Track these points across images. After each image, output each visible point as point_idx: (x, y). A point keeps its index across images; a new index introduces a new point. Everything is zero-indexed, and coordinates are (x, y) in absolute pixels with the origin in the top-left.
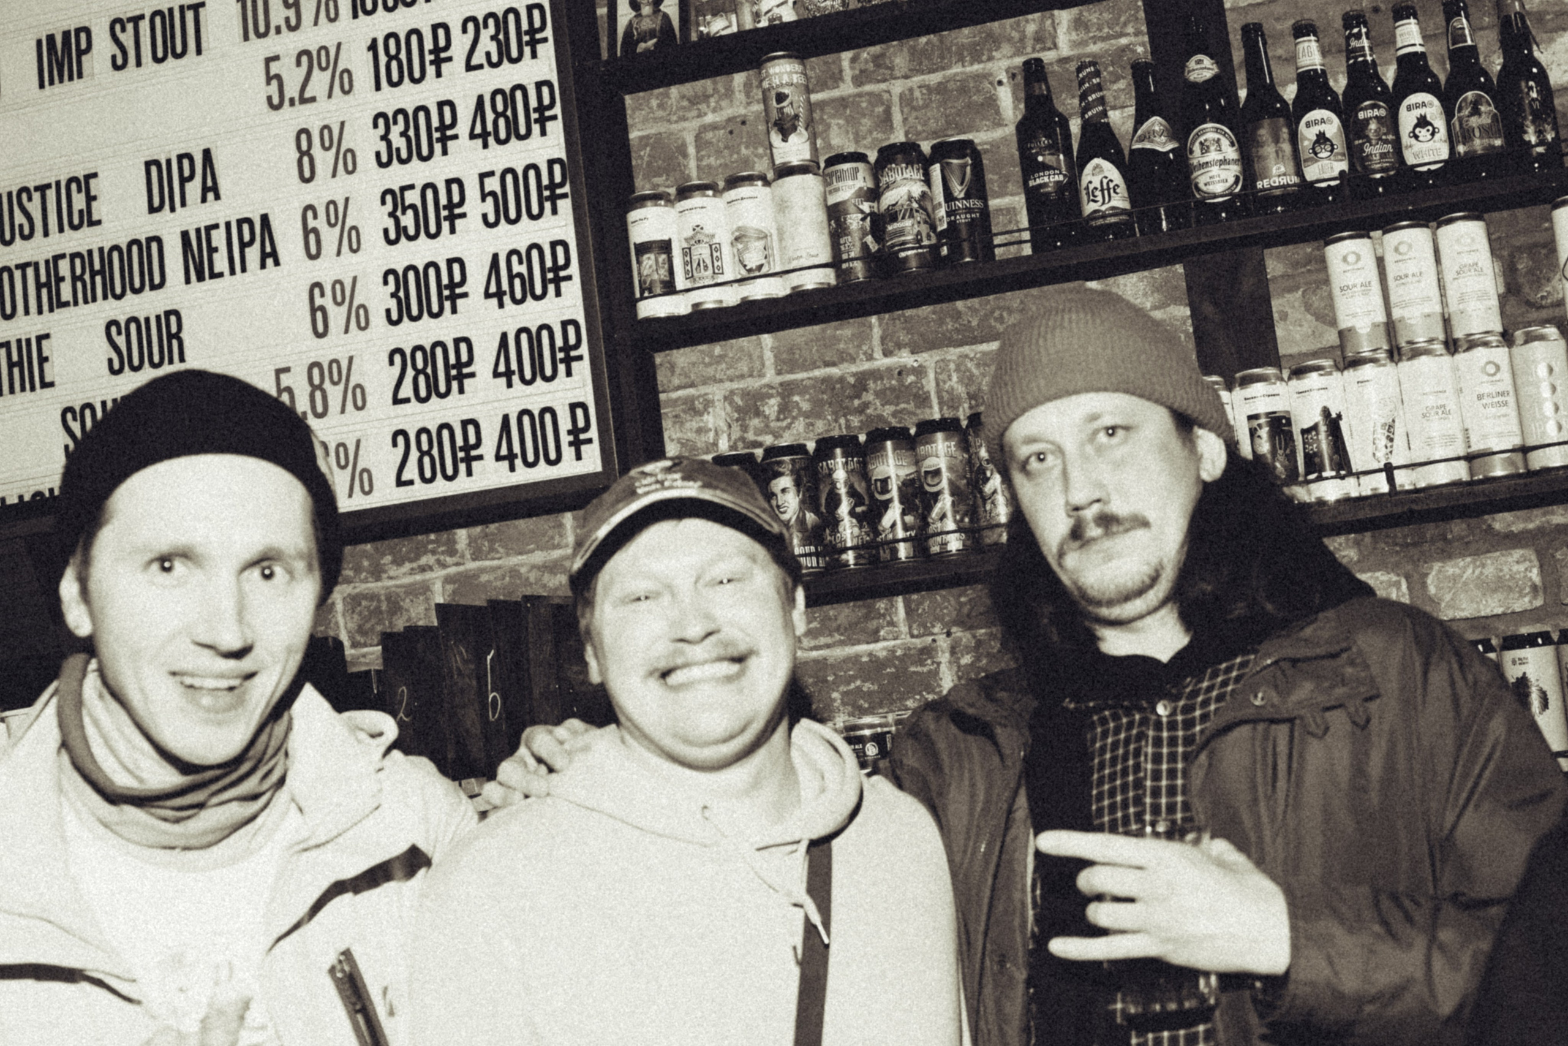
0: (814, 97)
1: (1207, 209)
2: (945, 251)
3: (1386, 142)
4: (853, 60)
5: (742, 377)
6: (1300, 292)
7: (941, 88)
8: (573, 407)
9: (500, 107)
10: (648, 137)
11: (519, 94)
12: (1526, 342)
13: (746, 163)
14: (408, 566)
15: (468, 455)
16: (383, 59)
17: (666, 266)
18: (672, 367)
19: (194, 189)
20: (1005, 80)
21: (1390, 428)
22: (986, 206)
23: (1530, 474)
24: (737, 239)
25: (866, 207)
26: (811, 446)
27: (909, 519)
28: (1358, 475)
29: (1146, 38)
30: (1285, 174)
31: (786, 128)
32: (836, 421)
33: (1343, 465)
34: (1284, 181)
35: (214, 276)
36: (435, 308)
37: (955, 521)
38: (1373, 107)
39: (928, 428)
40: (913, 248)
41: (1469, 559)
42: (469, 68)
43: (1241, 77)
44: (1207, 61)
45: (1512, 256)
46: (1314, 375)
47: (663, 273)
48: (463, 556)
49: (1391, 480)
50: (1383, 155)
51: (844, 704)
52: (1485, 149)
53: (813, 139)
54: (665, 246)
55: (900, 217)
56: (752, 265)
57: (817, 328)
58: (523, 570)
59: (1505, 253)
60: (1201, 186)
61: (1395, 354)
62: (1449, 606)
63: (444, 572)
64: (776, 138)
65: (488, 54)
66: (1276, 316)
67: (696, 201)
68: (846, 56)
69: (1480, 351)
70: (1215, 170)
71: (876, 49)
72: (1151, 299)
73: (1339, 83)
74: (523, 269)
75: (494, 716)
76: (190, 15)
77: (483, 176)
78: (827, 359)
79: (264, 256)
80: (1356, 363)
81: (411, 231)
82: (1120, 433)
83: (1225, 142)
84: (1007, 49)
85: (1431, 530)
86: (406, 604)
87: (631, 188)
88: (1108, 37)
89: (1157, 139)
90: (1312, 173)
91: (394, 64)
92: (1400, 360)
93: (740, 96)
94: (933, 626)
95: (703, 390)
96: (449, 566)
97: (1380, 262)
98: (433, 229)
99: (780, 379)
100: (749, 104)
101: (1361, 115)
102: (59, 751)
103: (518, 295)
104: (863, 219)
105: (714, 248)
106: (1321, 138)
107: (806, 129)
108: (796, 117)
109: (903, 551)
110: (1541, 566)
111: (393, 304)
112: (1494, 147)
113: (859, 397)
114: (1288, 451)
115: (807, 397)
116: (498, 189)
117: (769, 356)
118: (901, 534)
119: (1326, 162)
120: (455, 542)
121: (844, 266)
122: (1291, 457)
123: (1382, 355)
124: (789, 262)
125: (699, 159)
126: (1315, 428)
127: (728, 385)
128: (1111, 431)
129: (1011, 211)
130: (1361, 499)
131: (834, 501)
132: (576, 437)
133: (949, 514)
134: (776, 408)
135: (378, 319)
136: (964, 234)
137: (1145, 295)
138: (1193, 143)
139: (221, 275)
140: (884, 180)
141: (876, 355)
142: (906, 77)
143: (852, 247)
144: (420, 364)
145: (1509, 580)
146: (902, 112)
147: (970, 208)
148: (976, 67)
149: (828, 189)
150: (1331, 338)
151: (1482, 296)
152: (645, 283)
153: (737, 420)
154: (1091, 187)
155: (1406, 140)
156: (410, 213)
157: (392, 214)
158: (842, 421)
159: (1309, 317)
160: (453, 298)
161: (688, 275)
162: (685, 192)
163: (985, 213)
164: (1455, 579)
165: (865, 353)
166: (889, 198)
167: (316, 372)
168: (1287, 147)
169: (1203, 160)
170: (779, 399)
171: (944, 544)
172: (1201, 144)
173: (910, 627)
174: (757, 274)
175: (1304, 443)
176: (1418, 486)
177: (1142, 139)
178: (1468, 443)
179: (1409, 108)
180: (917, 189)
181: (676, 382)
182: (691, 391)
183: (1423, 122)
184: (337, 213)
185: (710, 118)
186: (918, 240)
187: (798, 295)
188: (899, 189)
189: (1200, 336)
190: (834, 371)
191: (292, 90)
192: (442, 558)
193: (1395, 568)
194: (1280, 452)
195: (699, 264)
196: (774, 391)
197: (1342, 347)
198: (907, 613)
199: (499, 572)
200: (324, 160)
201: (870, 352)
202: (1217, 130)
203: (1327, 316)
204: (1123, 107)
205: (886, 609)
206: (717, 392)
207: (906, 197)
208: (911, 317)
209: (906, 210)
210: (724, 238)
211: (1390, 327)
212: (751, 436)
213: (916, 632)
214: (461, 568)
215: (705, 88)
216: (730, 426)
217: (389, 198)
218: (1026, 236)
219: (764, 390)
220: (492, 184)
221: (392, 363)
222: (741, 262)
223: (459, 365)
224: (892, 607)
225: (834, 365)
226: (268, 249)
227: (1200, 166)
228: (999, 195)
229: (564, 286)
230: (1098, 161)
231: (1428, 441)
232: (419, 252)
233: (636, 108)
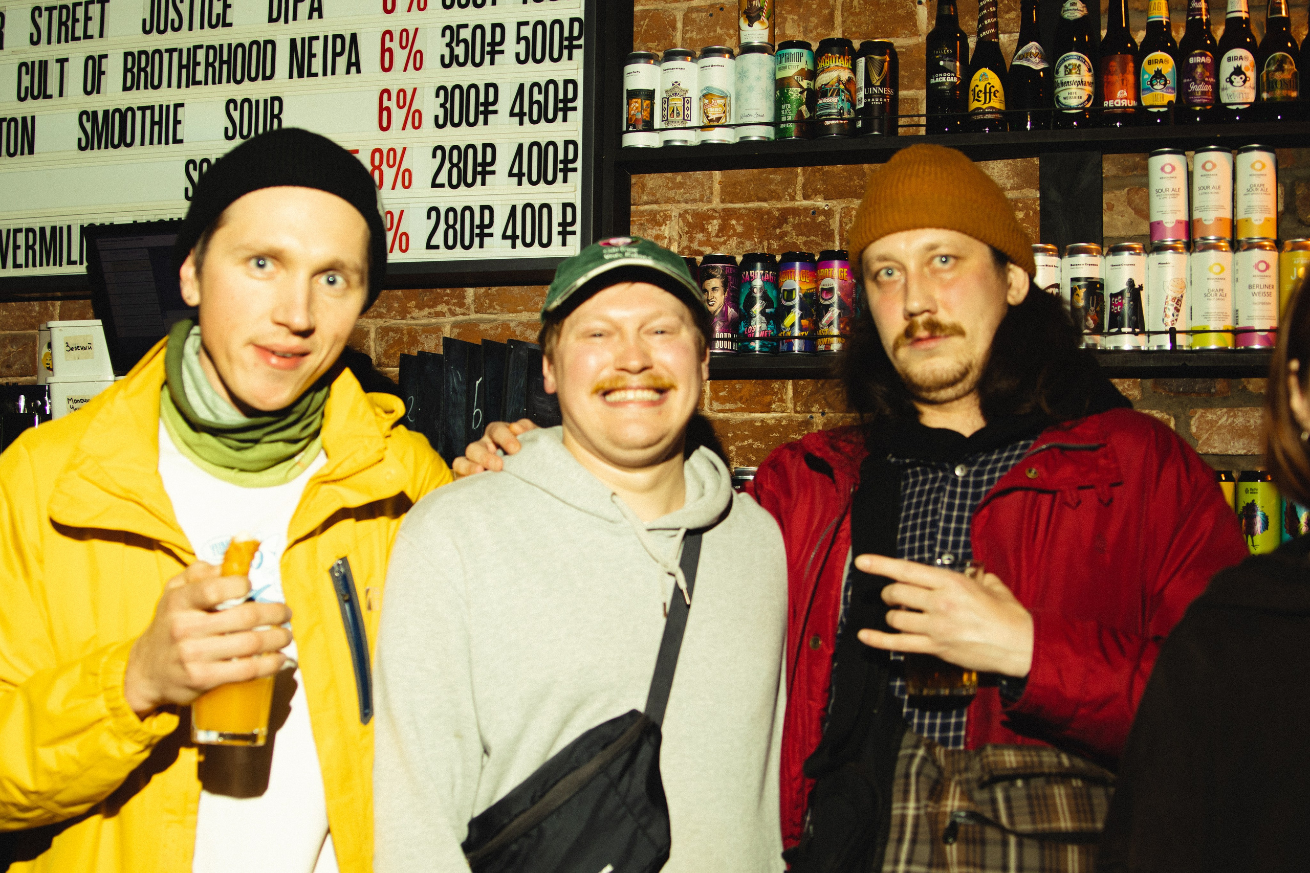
1: (1062, 117)
2: (859, 124)
3: (1207, 83)
5: (694, 201)
6: (1126, 190)
7: (875, 1)
8: (565, 206)
10: (647, 11)
12: (1293, 250)
13: (720, 40)
14: (427, 311)
15: (482, 233)
17: (649, 110)
18: (643, 187)
19: (304, 8)
20: (924, 1)
21: (1178, 301)
22: (896, 94)
24: (704, 96)
25: (805, 83)
26: (739, 259)
27: (805, 322)
28: (1149, 334)
30: (1126, 98)
31: (752, 16)
32: (761, 243)
33: (1138, 325)
34: (1124, 103)
35: (311, 75)
36: (472, 119)
37: (839, 329)
38: (1201, 55)
39: (829, 256)
40: (835, 119)
41: (1225, 410)
43: (1104, 21)
44: (1080, 5)
45: (1293, 184)
46: (1126, 254)
47: (646, 114)
48: (468, 308)
49: (1173, 340)
50: (1204, 93)
51: (737, 454)
52: (1283, 97)
53: (772, 28)
54: (650, 95)
55: (829, 94)
56: (713, 116)
57: (755, 171)
58: (512, 325)
59: (1288, 181)
60: (1061, 99)
61: (1191, 245)
62: (1204, 443)
63: (453, 319)
64: (744, 24)
66: (1105, 206)
67: (678, 63)
69: (1256, 252)
70: (1074, 89)
72: (1012, 181)
73: (1179, 34)
74: (541, 98)
75: (475, 427)
77: (520, 24)
78: (760, 195)
79: (350, 64)
80: (1160, 248)
82: (952, 261)
83: (1084, 68)
85: (1199, 384)
86: (422, 339)
87: (632, 49)
89: (1033, 59)
90: (1147, 100)
92: (1194, 251)
94: (812, 406)
95: (664, 207)
96: (457, 315)
97: (1190, 176)
98: (478, 60)
99: (722, 206)
101: (1192, 60)
102: (162, 387)
103: (535, 117)
104: (801, 93)
105: (687, 101)
106: (1158, 75)
107: (768, 19)
108: (761, 9)
109: (797, 346)
111: (441, 113)
112: (1290, 97)
113: (780, 227)
114: (1098, 309)
115: (742, 222)
116: (530, 36)
117: (717, 187)
118: (797, 332)
119: (1159, 92)
120: (464, 298)
121: (782, 126)
122: (1100, 313)
123: (1179, 245)
124: (742, 118)
125: (684, 32)
126: (1121, 293)
127: (684, 206)
128: (946, 258)
129: (915, 101)
130: (1148, 352)
131: (751, 301)
132: (564, 229)
133: (835, 323)
134: (717, 227)
135: (428, 121)
136: (876, 114)
137: (1008, 178)
138: (1059, 66)
139: (316, 75)
140: (821, 65)
141: (797, 198)
143: (789, 112)
144: (455, 160)
145: (1253, 430)
146: (843, 15)
147: (883, 94)
149: (778, 66)
150: (1145, 229)
151: (1265, 209)
152: (631, 119)
153: (687, 233)
154: (977, 89)
155: (1223, 83)
156: (462, 45)
157: (448, 45)
158: (766, 243)
159: (1130, 210)
160: (486, 113)
161: (665, 119)
162: (670, 56)
163: (895, 99)
164: (1211, 423)
165: (789, 195)
166: (823, 79)
167: (377, 155)
168: (1131, 78)
169: (1065, 80)
170: (720, 221)
171: (828, 345)
172: (1066, 67)
173: (795, 405)
174: (716, 124)
175: (1111, 304)
176: (1194, 349)
177: (1020, 58)
178: (1236, 321)
179: (1229, 59)
181: (645, 198)
182: (655, 207)
183: (1238, 71)
184: (408, 38)
185: (697, 2)
186: (840, 114)
187: (744, 143)
188: (831, 73)
189: (1045, 214)
190: (765, 205)
192: (453, 308)
193: (1167, 410)
194: (1092, 308)
195: (673, 111)
196: (718, 215)
197: (1151, 235)
198: (794, 393)
199: (495, 324)
201: (793, 194)
202: (1079, 58)
203: (1143, 211)
204: (1010, 33)
205: (779, 389)
206: (675, 210)
207: (835, 80)
208: (827, 171)
209: (834, 90)
210: (694, 94)
211: (1190, 226)
212: (695, 246)
213: (798, 409)
214: (466, 317)
216: (681, 237)
217: (448, 32)
218: (923, 121)
219: (710, 213)
220: (526, 31)
221: (434, 156)
222: (705, 113)
223: (484, 164)
224: (784, 387)
225: (765, 200)
226: (353, 60)
227: (1063, 84)
228: (908, 88)
229: (570, 114)
230: (985, 70)
231: (1206, 316)
232: (465, 76)
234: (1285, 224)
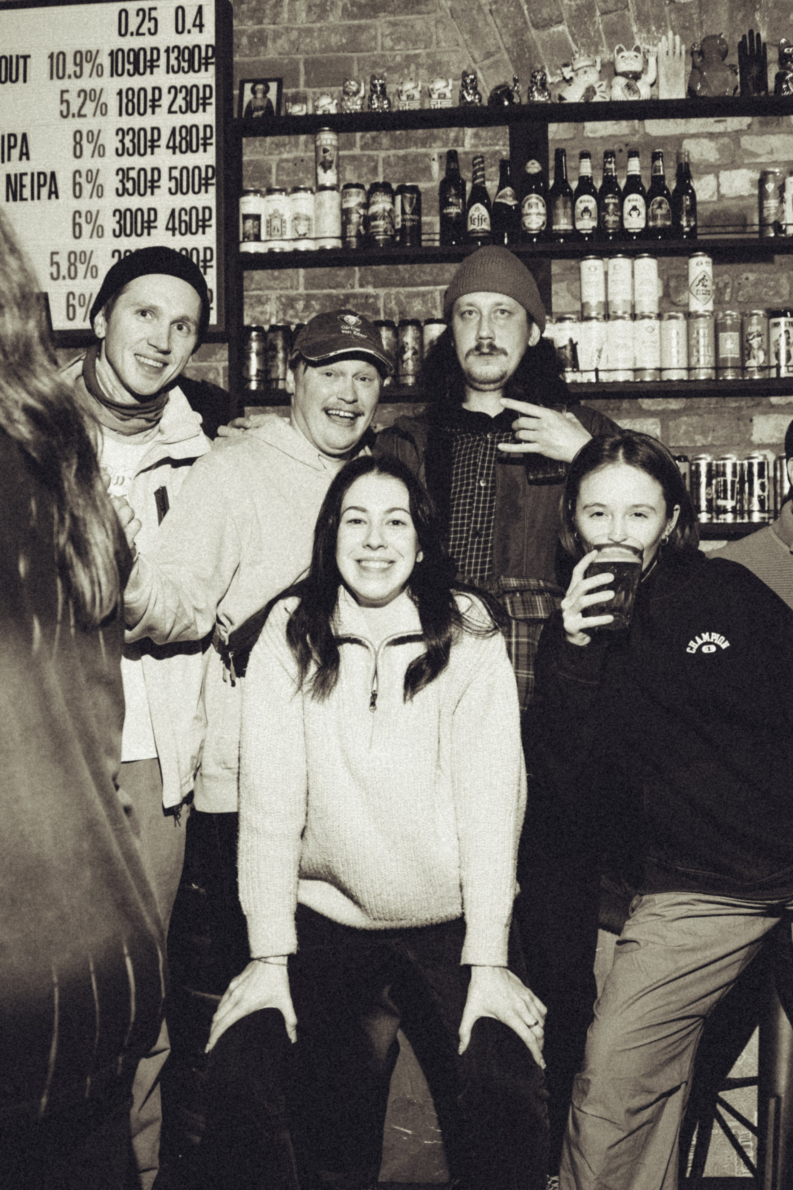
0: (341, 153)
1: (528, 236)
2: (398, 238)
3: (616, 215)
4: (362, 137)
5: (287, 288)
6: (566, 282)
7: (405, 158)
9: (184, 135)
10: (252, 161)
11: (194, 130)
12: (669, 319)
13: (301, 181)
16: (124, 101)
17: (258, 227)
18: (252, 279)
19: (15, 153)
20: (436, 158)
21: (600, 351)
22: (420, 220)
23: (661, 381)
24: (296, 219)
25: (362, 212)
28: (582, 372)
29: (508, 148)
30: (567, 224)
31: (326, 166)
33: (576, 366)
34: (566, 227)
35: (22, 199)
36: (139, 232)
38: (612, 198)
40: (382, 235)
41: (629, 420)
42: (170, 112)
43: (552, 174)
44: (537, 164)
45: (668, 279)
46: (568, 322)
47: (256, 230)
49: (597, 376)
50: (614, 222)
52: (662, 225)
53: (338, 173)
54: (258, 218)
55: (378, 219)
56: (301, 232)
57: (327, 269)
59: (666, 277)
60: (527, 224)
61: (607, 317)
64: (320, 171)
65: (180, 107)
66: (553, 292)
67: (276, 196)
68: (358, 135)
69: (646, 320)
70: (533, 217)
71: (374, 133)
73: (598, 184)
74: (187, 218)
76: (21, 61)
77: (171, 169)
78: (331, 285)
79: (50, 193)
80: (589, 319)
81: (131, 191)
82: (506, 314)
83: (540, 204)
84: (439, 143)
85: (613, 404)
87: (243, 186)
88: (491, 145)
89: (508, 198)
90: (579, 225)
91: (130, 105)
92: (609, 320)
93: (302, 147)
95: (267, 292)
97: (606, 273)
98: (142, 192)
99: (305, 292)
100: (306, 151)
101: (606, 201)
103: (183, 231)
104: (360, 217)
105: (283, 222)
106: (586, 210)
107: (336, 169)
108: (332, 162)
110: (662, 428)
111: (117, 227)
112: (666, 225)
115: (319, 302)
116: (178, 177)
117: (302, 280)
119: (587, 221)
121: (348, 239)
123: (600, 317)
124: (320, 233)
125: (278, 175)
126: (565, 347)
127: (280, 292)
128: (503, 312)
129: (430, 224)
130: (582, 384)
134: (302, 306)
135: (108, 233)
136: (409, 231)
138: (525, 203)
139: (26, 199)
140: (372, 200)
141: (356, 287)
142: (387, 149)
143: (352, 230)
146: (383, 167)
147: (413, 219)
148: (423, 150)
149: (343, 200)
150: (578, 306)
151: (652, 296)
152: (246, 234)
153: (282, 310)
154: (474, 217)
155: (626, 215)
156: (131, 182)
157: (122, 181)
159: (569, 295)
160: (149, 228)
161: (269, 233)
162: (270, 191)
163: (419, 221)
165: (350, 285)
166: (373, 209)
167: (73, 256)
168: (569, 211)
169: (529, 212)
170: (304, 302)
172: (529, 203)
174: (303, 237)
176: (610, 381)
177: (501, 197)
178: (635, 364)
179: (629, 201)
180: (388, 206)
181: (253, 286)
182: (260, 292)
183: (634, 208)
184: (92, 176)
185: (285, 156)
186: (385, 231)
187: (322, 250)
188: (379, 205)
190: (334, 292)
191: (74, 109)
195: (274, 229)
196: (303, 297)
197: (582, 312)
200: (88, 148)
201: (353, 284)
202: (537, 198)
203: (578, 295)
204: (492, 180)
206: (273, 295)
207: (382, 210)
208: (376, 270)
209: (381, 216)
210: (288, 217)
211: (607, 304)
212: (288, 319)
215: (284, 140)
216: (278, 312)
217: (120, 173)
218: (437, 237)
219: (298, 297)
220: (176, 173)
222: (296, 230)
225: (334, 288)
226: (53, 189)
227: (527, 215)
228: (427, 215)
229: (207, 229)
230: (478, 205)
231: (617, 360)
232: (133, 202)
233: (248, 145)
234: (663, 305)
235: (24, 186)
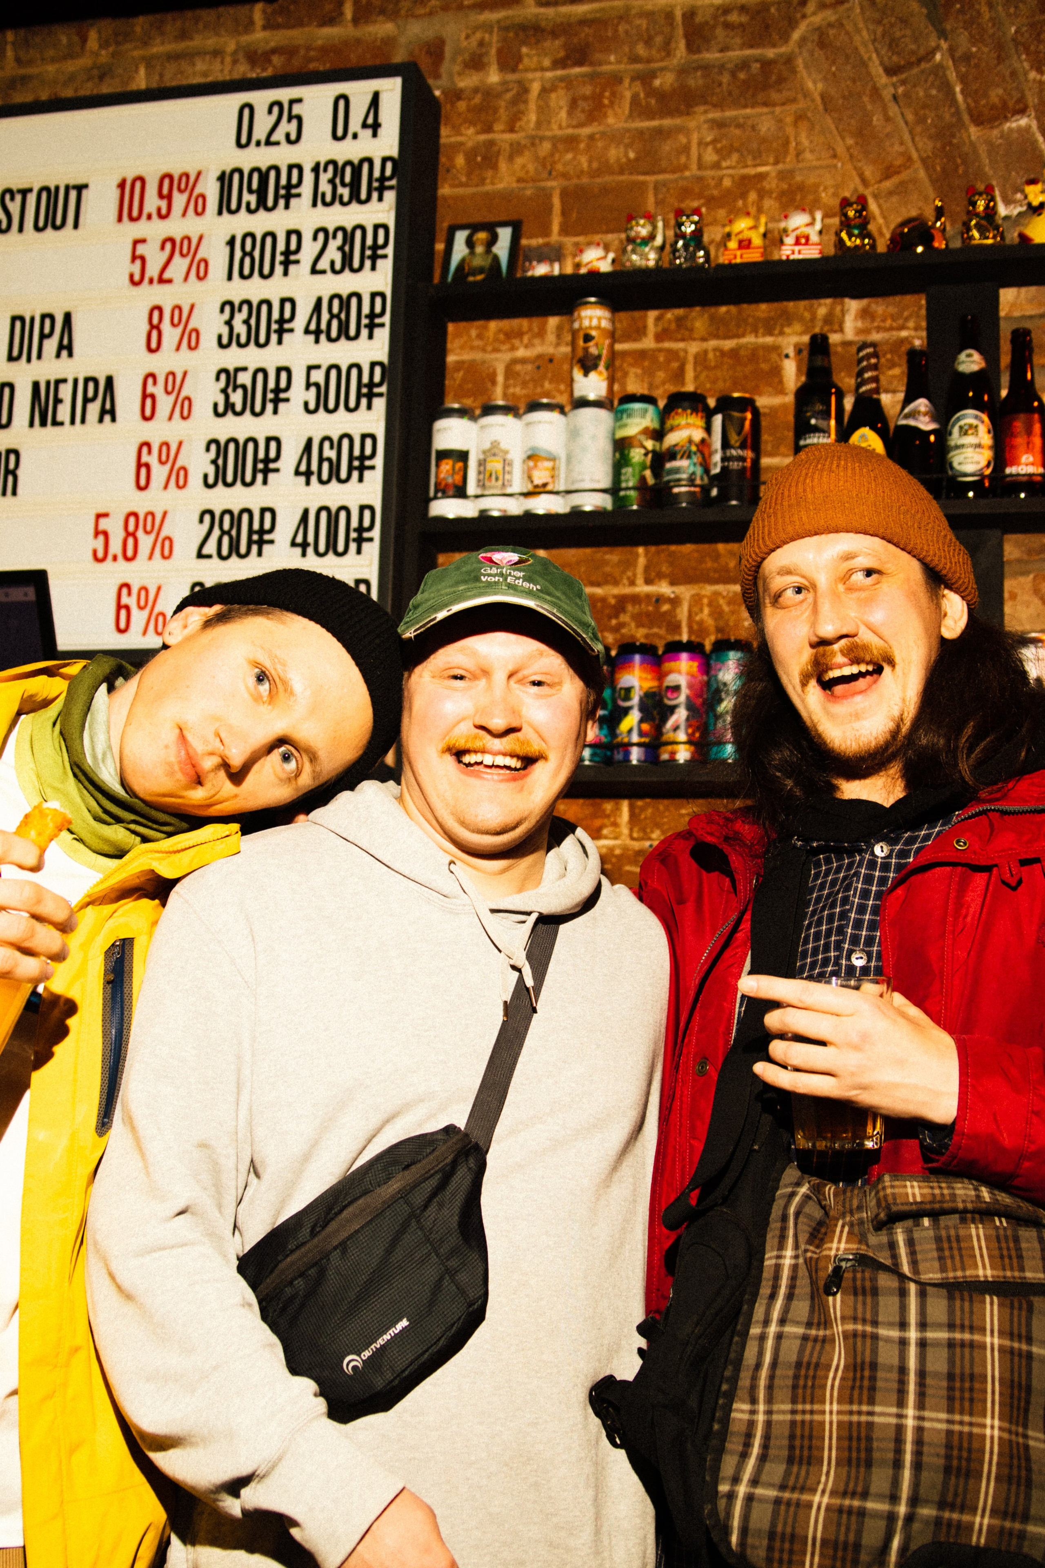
0: (618, 347)
1: (956, 484)
2: (714, 492)
4: (658, 319)
6: (1031, 576)
7: (734, 353)
9: (335, 310)
10: (462, 363)
11: (354, 301)
13: (548, 394)
16: (238, 254)
17: (461, 473)
19: (51, 345)
20: (792, 354)
22: (759, 460)
24: (530, 457)
25: (650, 444)
27: (645, 727)
29: (924, 334)
30: (1033, 464)
31: (588, 365)
34: (1031, 470)
35: (55, 423)
36: (248, 478)
37: (688, 734)
39: (675, 648)
40: (685, 486)
42: (314, 271)
43: (1005, 379)
44: (976, 356)
47: (458, 478)
53: (611, 380)
54: (463, 456)
55: (679, 456)
56: (538, 481)
57: (588, 551)
60: (955, 465)
64: (578, 374)
65: (332, 263)
66: (1006, 595)
67: (497, 419)
68: (652, 315)
70: (969, 452)
71: (680, 312)
74: (332, 454)
76: (73, 194)
77: (310, 368)
78: (593, 579)
79: (103, 412)
81: (238, 408)
83: (983, 429)
84: (798, 327)
87: (442, 402)
88: (891, 329)
89: (922, 418)
91: (247, 261)
93: (551, 337)
94: (652, 832)
98: (258, 408)
100: (558, 345)
103: (325, 476)
104: (646, 455)
105: (506, 463)
107: (607, 368)
108: (599, 357)
109: (635, 755)
111: (211, 470)
113: (617, 617)
116: (322, 382)
118: (635, 738)
121: (622, 493)
124: (573, 484)
125: (506, 387)
133: (683, 727)
135: (195, 480)
136: (735, 479)
138: (953, 426)
139: (62, 424)
140: (669, 423)
141: (638, 582)
142: (704, 339)
143: (630, 478)
144: (226, 526)
146: (695, 370)
147: (743, 457)
148: (769, 340)
149: (618, 424)
152: (440, 484)
156: (240, 392)
157: (224, 391)
159: (1036, 600)
160: (266, 472)
161: (481, 484)
162: (489, 410)
163: (757, 464)
165: (628, 578)
166: (672, 439)
167: (132, 520)
168: (1037, 443)
169: (960, 442)
171: (673, 753)
172: (961, 428)
173: (631, 830)
174: (542, 490)
177: (907, 417)
180: (698, 435)
184: (175, 382)
185: (521, 353)
186: (691, 481)
187: (576, 513)
188: (682, 432)
190: (600, 590)
191: (153, 270)
195: (491, 475)
198: (631, 816)
200: (170, 335)
201: (633, 578)
202: (976, 417)
204: (894, 392)
205: (612, 810)
207: (686, 440)
208: (674, 552)
209: (685, 452)
213: (635, 835)
215: (521, 326)
217: (223, 376)
220: (318, 376)
221: (201, 521)
222: (530, 478)
223: (262, 531)
224: (618, 809)
225: (601, 585)
226: (108, 406)
227: (957, 447)
228: (771, 455)
229: (367, 474)
230: (866, 431)
232: (242, 427)
233: (458, 335)
235: (61, 401)
